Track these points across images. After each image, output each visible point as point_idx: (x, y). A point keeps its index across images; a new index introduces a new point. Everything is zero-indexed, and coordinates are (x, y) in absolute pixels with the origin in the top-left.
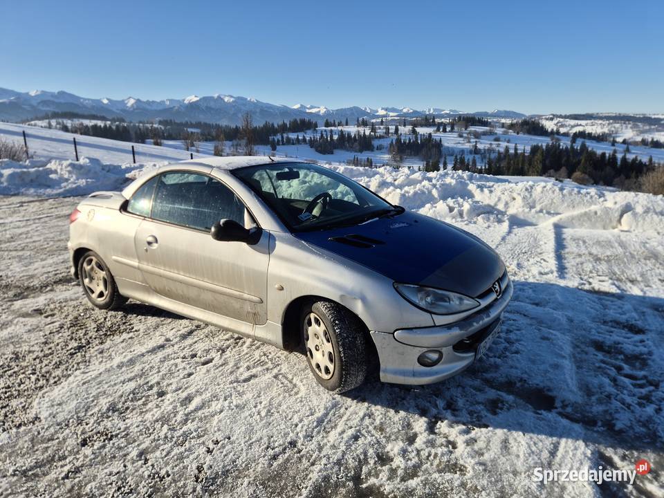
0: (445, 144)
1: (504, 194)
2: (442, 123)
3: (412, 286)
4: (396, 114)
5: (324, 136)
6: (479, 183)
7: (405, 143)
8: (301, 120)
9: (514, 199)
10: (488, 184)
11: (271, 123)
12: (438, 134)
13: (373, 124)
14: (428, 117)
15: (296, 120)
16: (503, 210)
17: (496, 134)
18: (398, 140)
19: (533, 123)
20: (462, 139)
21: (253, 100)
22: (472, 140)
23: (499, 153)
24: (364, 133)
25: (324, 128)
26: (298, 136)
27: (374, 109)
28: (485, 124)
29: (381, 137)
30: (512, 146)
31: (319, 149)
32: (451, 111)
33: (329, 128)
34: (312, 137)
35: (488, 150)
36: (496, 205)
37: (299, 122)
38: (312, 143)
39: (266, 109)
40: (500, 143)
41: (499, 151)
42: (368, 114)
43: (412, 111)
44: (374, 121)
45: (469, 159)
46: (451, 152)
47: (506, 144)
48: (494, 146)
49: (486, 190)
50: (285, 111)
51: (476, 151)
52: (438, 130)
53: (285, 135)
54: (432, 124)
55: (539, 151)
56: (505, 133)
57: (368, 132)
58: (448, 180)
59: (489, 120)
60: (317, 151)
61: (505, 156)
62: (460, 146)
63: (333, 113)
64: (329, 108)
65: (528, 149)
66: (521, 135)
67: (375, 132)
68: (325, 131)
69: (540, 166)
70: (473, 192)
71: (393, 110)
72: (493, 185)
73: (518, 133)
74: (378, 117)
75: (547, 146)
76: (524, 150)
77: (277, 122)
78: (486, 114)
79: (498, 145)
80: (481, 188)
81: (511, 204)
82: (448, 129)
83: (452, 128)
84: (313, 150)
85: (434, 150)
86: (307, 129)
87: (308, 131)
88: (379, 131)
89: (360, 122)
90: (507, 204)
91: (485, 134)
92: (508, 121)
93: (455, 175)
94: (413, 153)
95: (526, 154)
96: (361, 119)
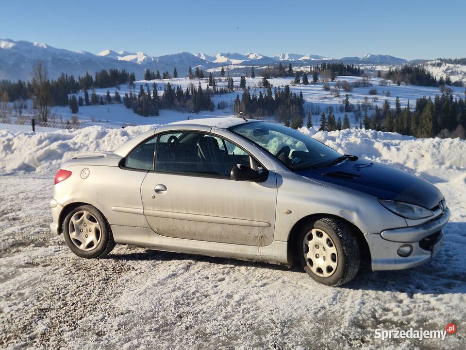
0: (308, 99)
1: (411, 151)
2: (301, 72)
3: (390, 201)
4: (240, 61)
5: (146, 91)
6: (385, 141)
7: (255, 99)
8: (111, 71)
9: (423, 156)
10: (394, 142)
11: (69, 76)
12: (298, 87)
13: (211, 75)
14: (282, 65)
15: (104, 72)
16: (413, 168)
17: (371, 85)
18: (246, 96)
19: (417, 70)
20: (328, 93)
21: (43, 45)
22: (342, 94)
23: (378, 110)
24: (200, 87)
25: (145, 81)
26: (108, 93)
27: (212, 55)
28: (357, 73)
29: (222, 92)
30: (392, 100)
31: (139, 109)
32: (311, 56)
33: (152, 81)
34: (128, 93)
35: (363, 105)
36: (405, 163)
37: (109, 74)
38: (129, 102)
39: (60, 57)
40: (376, 96)
41: (376, 107)
42: (203, 62)
43: (261, 57)
44: (211, 70)
45: (340, 119)
46: (316, 110)
47: (385, 98)
48: (370, 101)
49: (393, 148)
50: (88, 60)
51: (348, 108)
52: (297, 82)
53: (90, 92)
54: (290, 74)
55: (427, 106)
56: (383, 84)
57: (204, 86)
58: (352, 139)
59: (361, 68)
60: (135, 112)
61: (385, 113)
62: (327, 102)
63: (155, 61)
64: (149, 56)
65: (413, 103)
66: (402, 86)
67: (214, 86)
68: (146, 85)
69: (430, 125)
70: (380, 150)
71: (237, 56)
72: (400, 143)
73: (399, 85)
74: (217, 65)
75: (437, 99)
76: (408, 105)
77: (78, 75)
78: (357, 60)
79: (375, 100)
80: (388, 146)
81: (420, 161)
82: (310, 80)
83: (315, 79)
84: (131, 111)
85: (293, 109)
86: (120, 84)
87: (122, 86)
88: (219, 84)
89: (194, 74)
90: (416, 161)
91: (357, 85)
92: (385, 69)
93: (359, 134)
94: (266, 112)
95: (412, 110)
96: (194, 69)
